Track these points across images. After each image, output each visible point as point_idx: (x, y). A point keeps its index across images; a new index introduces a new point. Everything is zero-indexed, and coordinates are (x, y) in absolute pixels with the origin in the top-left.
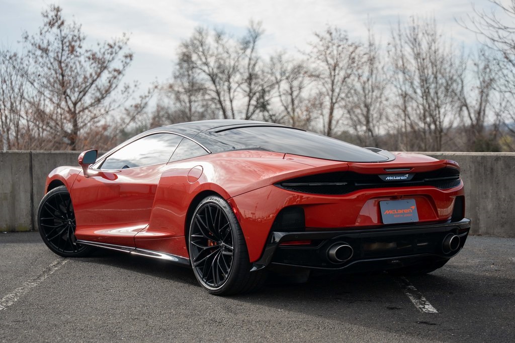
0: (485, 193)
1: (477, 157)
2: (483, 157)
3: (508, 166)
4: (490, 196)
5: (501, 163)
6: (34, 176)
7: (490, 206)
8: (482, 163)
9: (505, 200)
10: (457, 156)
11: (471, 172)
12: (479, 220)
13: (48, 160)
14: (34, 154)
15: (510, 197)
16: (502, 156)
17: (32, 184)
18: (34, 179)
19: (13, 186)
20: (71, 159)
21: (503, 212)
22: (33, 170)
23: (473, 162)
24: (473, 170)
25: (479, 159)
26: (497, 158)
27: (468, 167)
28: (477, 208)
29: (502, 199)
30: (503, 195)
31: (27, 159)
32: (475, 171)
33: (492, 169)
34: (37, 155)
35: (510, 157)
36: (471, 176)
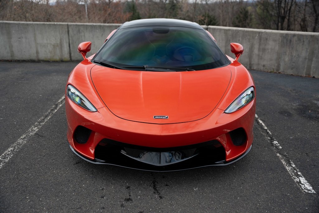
0: (285, 52)
1: (283, 34)
2: (287, 34)
3: (299, 40)
4: (288, 54)
5: (296, 38)
6: (70, 35)
7: (287, 59)
8: (286, 37)
9: (295, 56)
10: (273, 33)
11: (279, 41)
12: (280, 65)
13: (76, 28)
14: (69, 25)
15: (298, 55)
16: (297, 34)
17: (69, 39)
18: (70, 37)
19: (61, 40)
20: (86, 27)
21: (293, 62)
22: (69, 32)
23: (281, 36)
24: (280, 40)
25: (284, 35)
26: (294, 35)
27: (278, 39)
28: (280, 59)
29: (294, 56)
30: (294, 54)
31: (66, 27)
32: (282, 41)
33: (291, 41)
34: (71, 25)
35: (301, 35)
36: (279, 44)
